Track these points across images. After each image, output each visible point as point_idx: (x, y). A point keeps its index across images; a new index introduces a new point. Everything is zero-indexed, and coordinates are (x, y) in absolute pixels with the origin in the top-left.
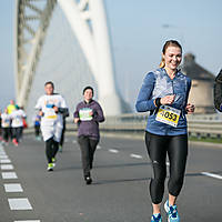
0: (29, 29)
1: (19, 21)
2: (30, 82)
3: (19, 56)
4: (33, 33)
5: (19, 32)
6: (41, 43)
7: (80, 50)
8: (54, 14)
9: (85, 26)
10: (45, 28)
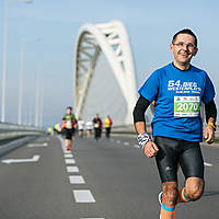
0: (84, 67)
1: (78, 62)
2: (84, 101)
3: (77, 84)
4: (86, 70)
5: (77, 69)
6: (91, 76)
7: (116, 82)
8: (100, 58)
9: (119, 65)
10: (94, 67)
